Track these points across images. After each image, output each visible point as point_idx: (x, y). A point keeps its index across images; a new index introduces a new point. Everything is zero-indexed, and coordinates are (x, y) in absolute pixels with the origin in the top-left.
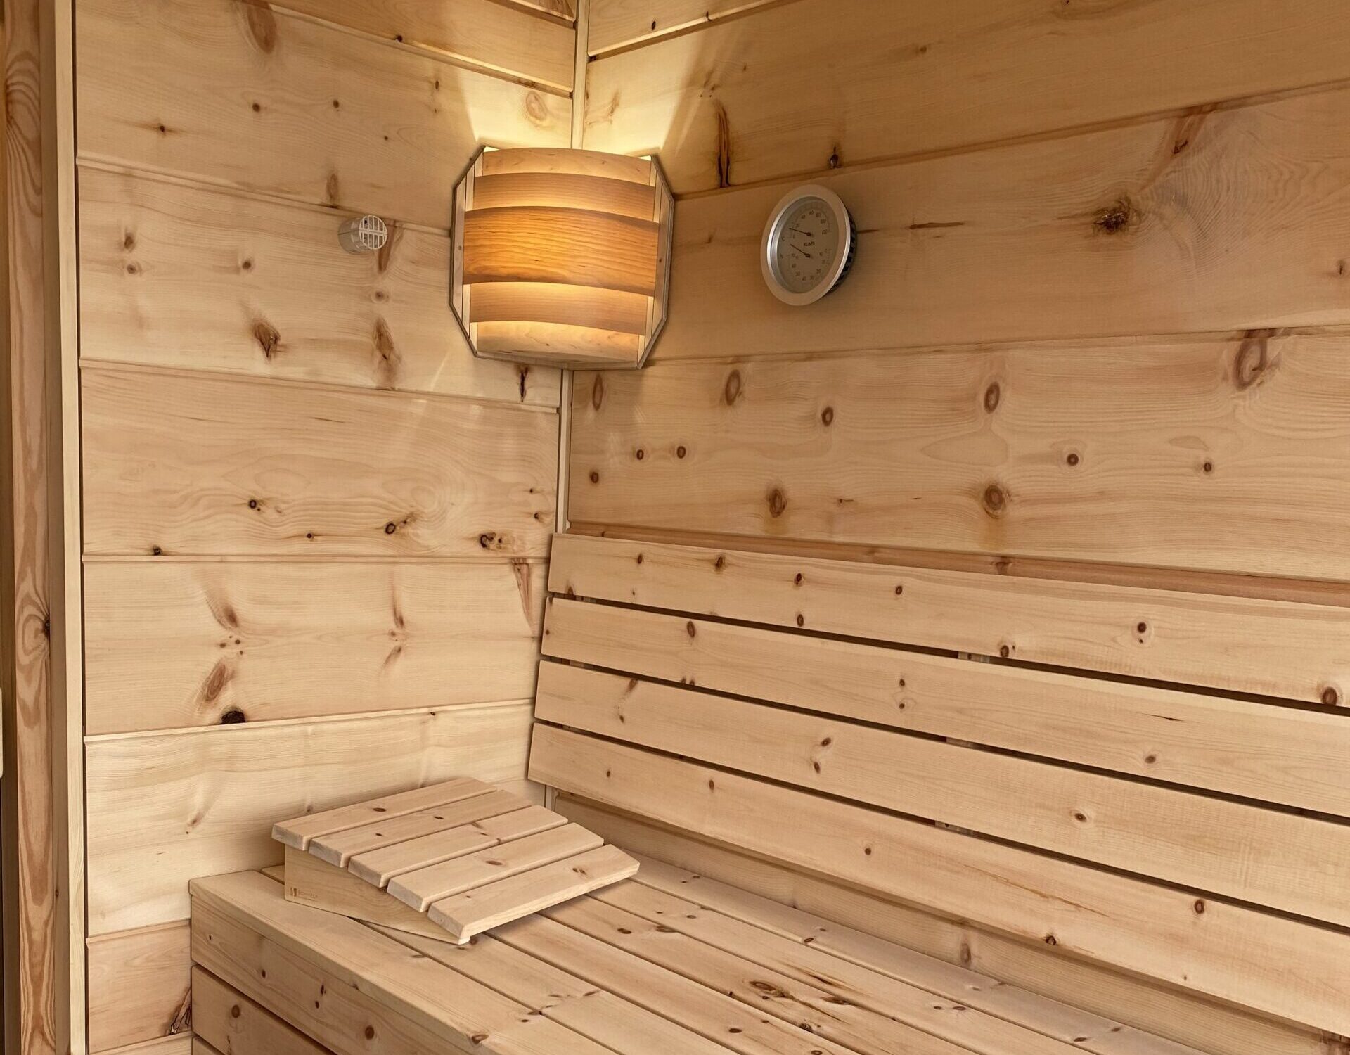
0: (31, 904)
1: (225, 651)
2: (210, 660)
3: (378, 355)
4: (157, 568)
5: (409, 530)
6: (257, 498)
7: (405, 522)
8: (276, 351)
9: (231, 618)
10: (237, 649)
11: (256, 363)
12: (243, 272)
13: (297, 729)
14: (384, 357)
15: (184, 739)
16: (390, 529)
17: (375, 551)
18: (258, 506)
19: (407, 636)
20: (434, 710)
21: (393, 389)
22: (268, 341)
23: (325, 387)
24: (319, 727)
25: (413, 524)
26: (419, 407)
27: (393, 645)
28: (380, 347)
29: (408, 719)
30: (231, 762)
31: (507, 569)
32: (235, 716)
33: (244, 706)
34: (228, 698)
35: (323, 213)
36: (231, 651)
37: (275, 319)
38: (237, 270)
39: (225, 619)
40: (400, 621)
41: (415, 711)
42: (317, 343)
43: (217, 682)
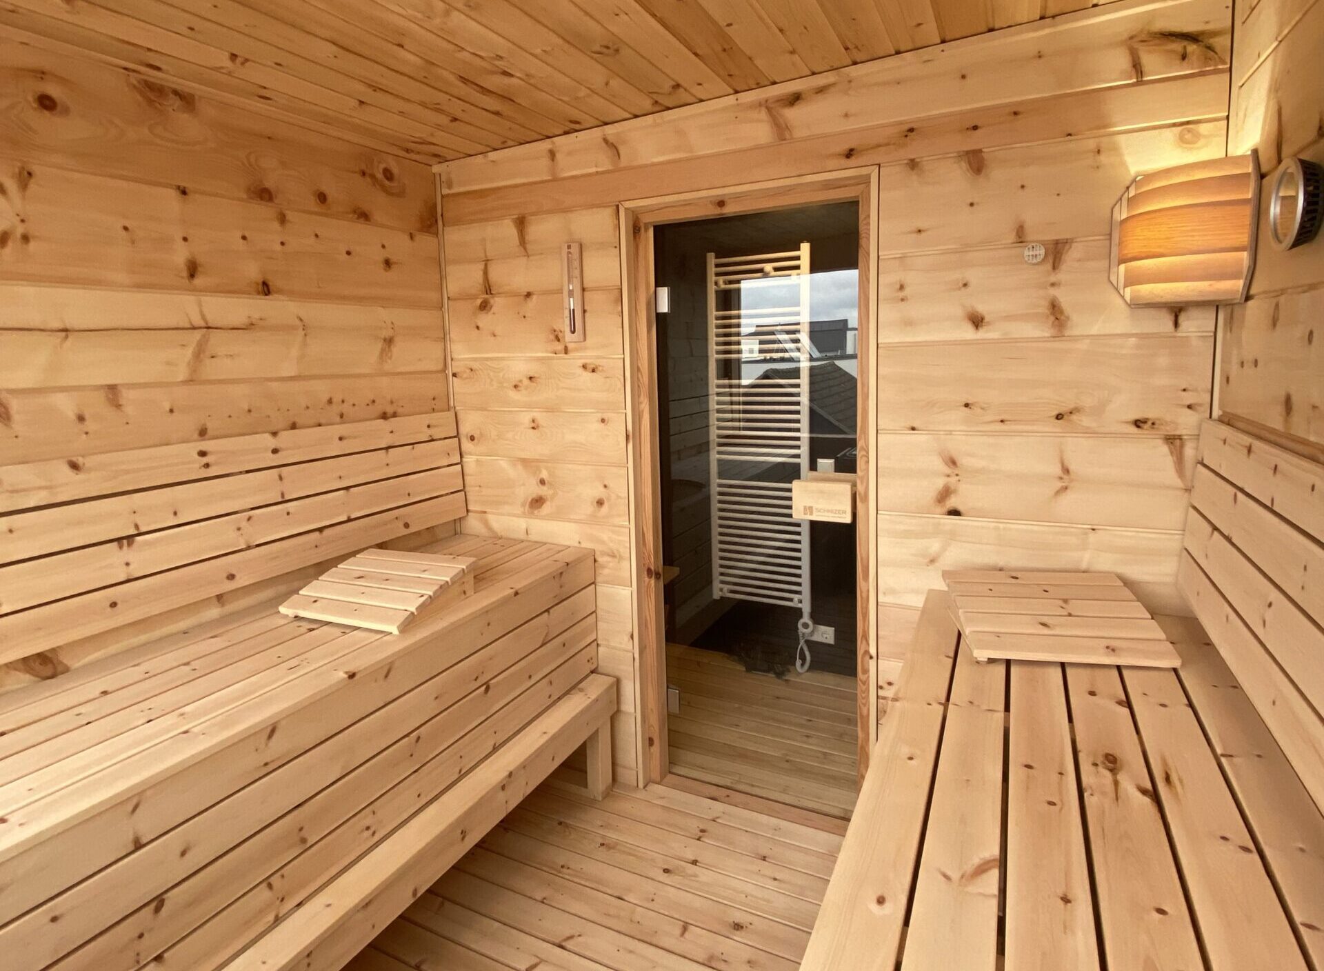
0: (861, 581)
1: (949, 479)
2: (940, 483)
3: (1052, 318)
4: (914, 436)
5: (1074, 417)
6: (969, 402)
7: (1071, 413)
8: (982, 326)
9: (953, 462)
10: (957, 478)
11: (968, 333)
12: (963, 289)
13: (994, 524)
14: (1057, 319)
15: (927, 519)
16: (1059, 417)
17: (1047, 429)
18: (970, 406)
19: (1072, 481)
20: (1094, 527)
21: (1064, 336)
22: (977, 321)
23: (1016, 340)
24: (1008, 525)
25: (1077, 414)
26: (1083, 345)
27: (1059, 484)
28: (1053, 314)
29: (1072, 530)
30: (953, 536)
31: (1160, 442)
32: (955, 512)
33: (961, 508)
34: (953, 502)
35: (1015, 247)
36: (953, 480)
37: (982, 308)
38: (959, 289)
39: (950, 464)
40: (1066, 471)
41: (1079, 526)
42: (1009, 318)
43: (945, 494)
